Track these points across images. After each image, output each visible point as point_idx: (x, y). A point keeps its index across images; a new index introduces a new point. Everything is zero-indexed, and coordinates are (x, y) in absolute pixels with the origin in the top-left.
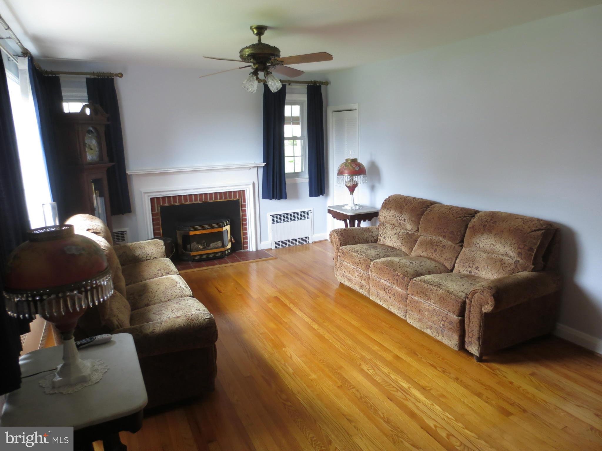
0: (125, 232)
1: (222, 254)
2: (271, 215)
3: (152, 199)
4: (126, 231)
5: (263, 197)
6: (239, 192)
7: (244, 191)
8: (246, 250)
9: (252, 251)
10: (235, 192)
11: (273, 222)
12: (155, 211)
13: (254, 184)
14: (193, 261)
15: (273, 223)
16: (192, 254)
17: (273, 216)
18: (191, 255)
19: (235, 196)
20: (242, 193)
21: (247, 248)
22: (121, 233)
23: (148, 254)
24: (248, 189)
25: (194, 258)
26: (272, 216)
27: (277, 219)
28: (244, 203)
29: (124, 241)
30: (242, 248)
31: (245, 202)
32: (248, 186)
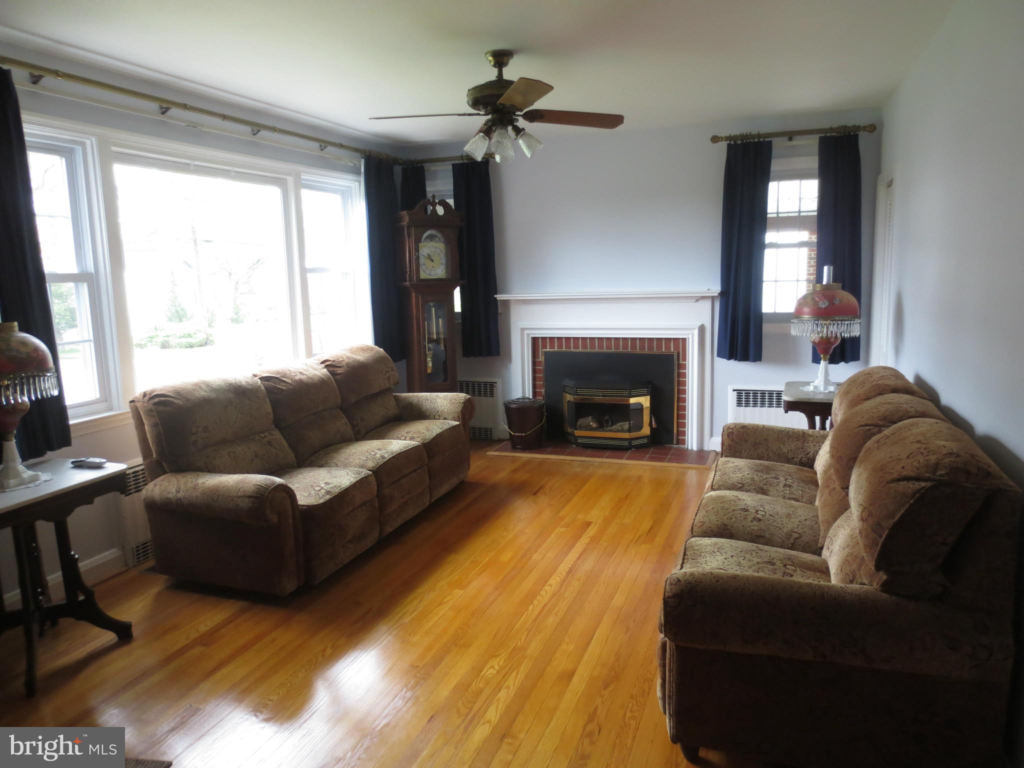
0: (494, 384)
1: (626, 443)
2: (734, 390)
3: (535, 340)
4: (496, 383)
5: (719, 355)
6: (676, 340)
7: (684, 340)
8: (682, 446)
9: (692, 450)
10: (668, 340)
11: (739, 404)
12: (539, 358)
13: (702, 329)
14: (578, 445)
15: (737, 406)
16: (577, 433)
17: (739, 392)
18: (576, 435)
19: (668, 347)
20: (680, 343)
21: (683, 442)
22: (490, 385)
23: (437, 412)
24: (690, 336)
25: (580, 441)
26: (736, 392)
27: (745, 398)
28: (683, 361)
29: (493, 396)
30: (675, 442)
31: (684, 359)
32: (691, 332)
